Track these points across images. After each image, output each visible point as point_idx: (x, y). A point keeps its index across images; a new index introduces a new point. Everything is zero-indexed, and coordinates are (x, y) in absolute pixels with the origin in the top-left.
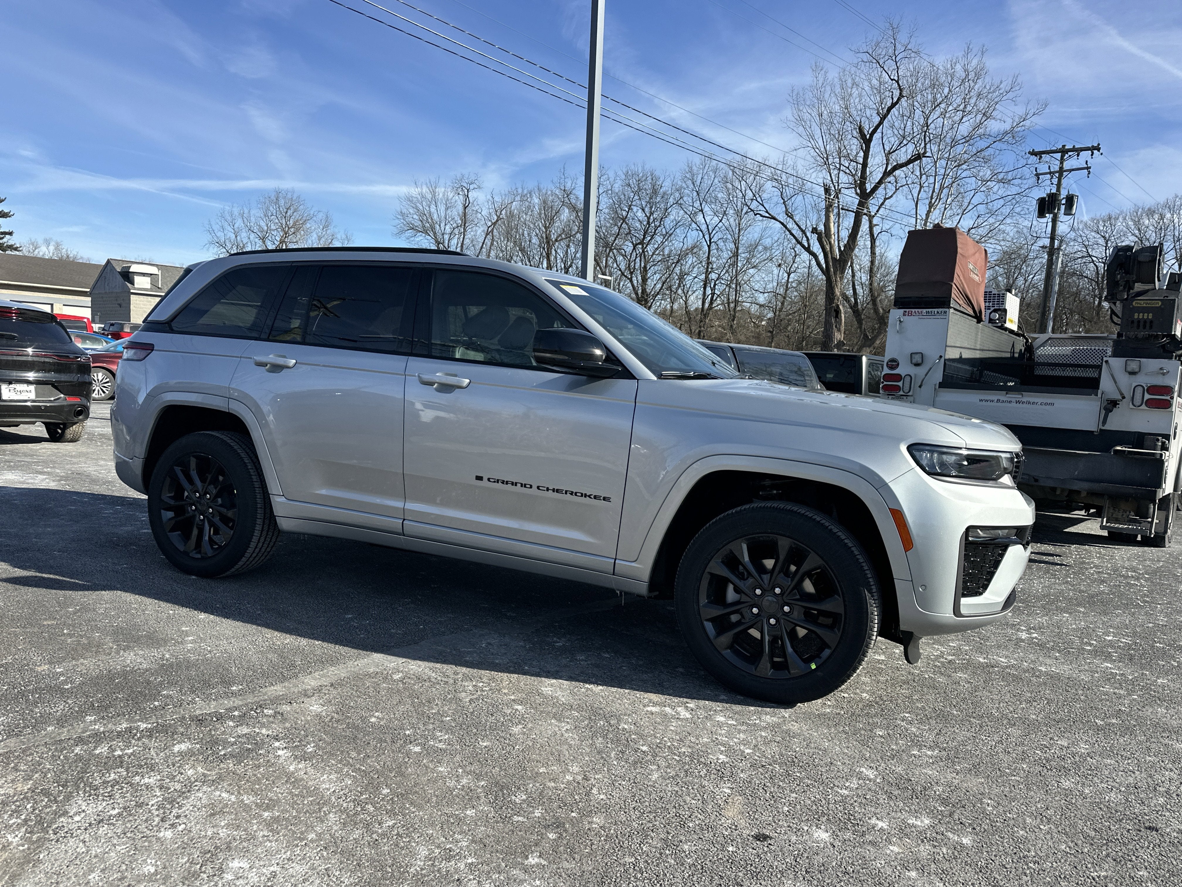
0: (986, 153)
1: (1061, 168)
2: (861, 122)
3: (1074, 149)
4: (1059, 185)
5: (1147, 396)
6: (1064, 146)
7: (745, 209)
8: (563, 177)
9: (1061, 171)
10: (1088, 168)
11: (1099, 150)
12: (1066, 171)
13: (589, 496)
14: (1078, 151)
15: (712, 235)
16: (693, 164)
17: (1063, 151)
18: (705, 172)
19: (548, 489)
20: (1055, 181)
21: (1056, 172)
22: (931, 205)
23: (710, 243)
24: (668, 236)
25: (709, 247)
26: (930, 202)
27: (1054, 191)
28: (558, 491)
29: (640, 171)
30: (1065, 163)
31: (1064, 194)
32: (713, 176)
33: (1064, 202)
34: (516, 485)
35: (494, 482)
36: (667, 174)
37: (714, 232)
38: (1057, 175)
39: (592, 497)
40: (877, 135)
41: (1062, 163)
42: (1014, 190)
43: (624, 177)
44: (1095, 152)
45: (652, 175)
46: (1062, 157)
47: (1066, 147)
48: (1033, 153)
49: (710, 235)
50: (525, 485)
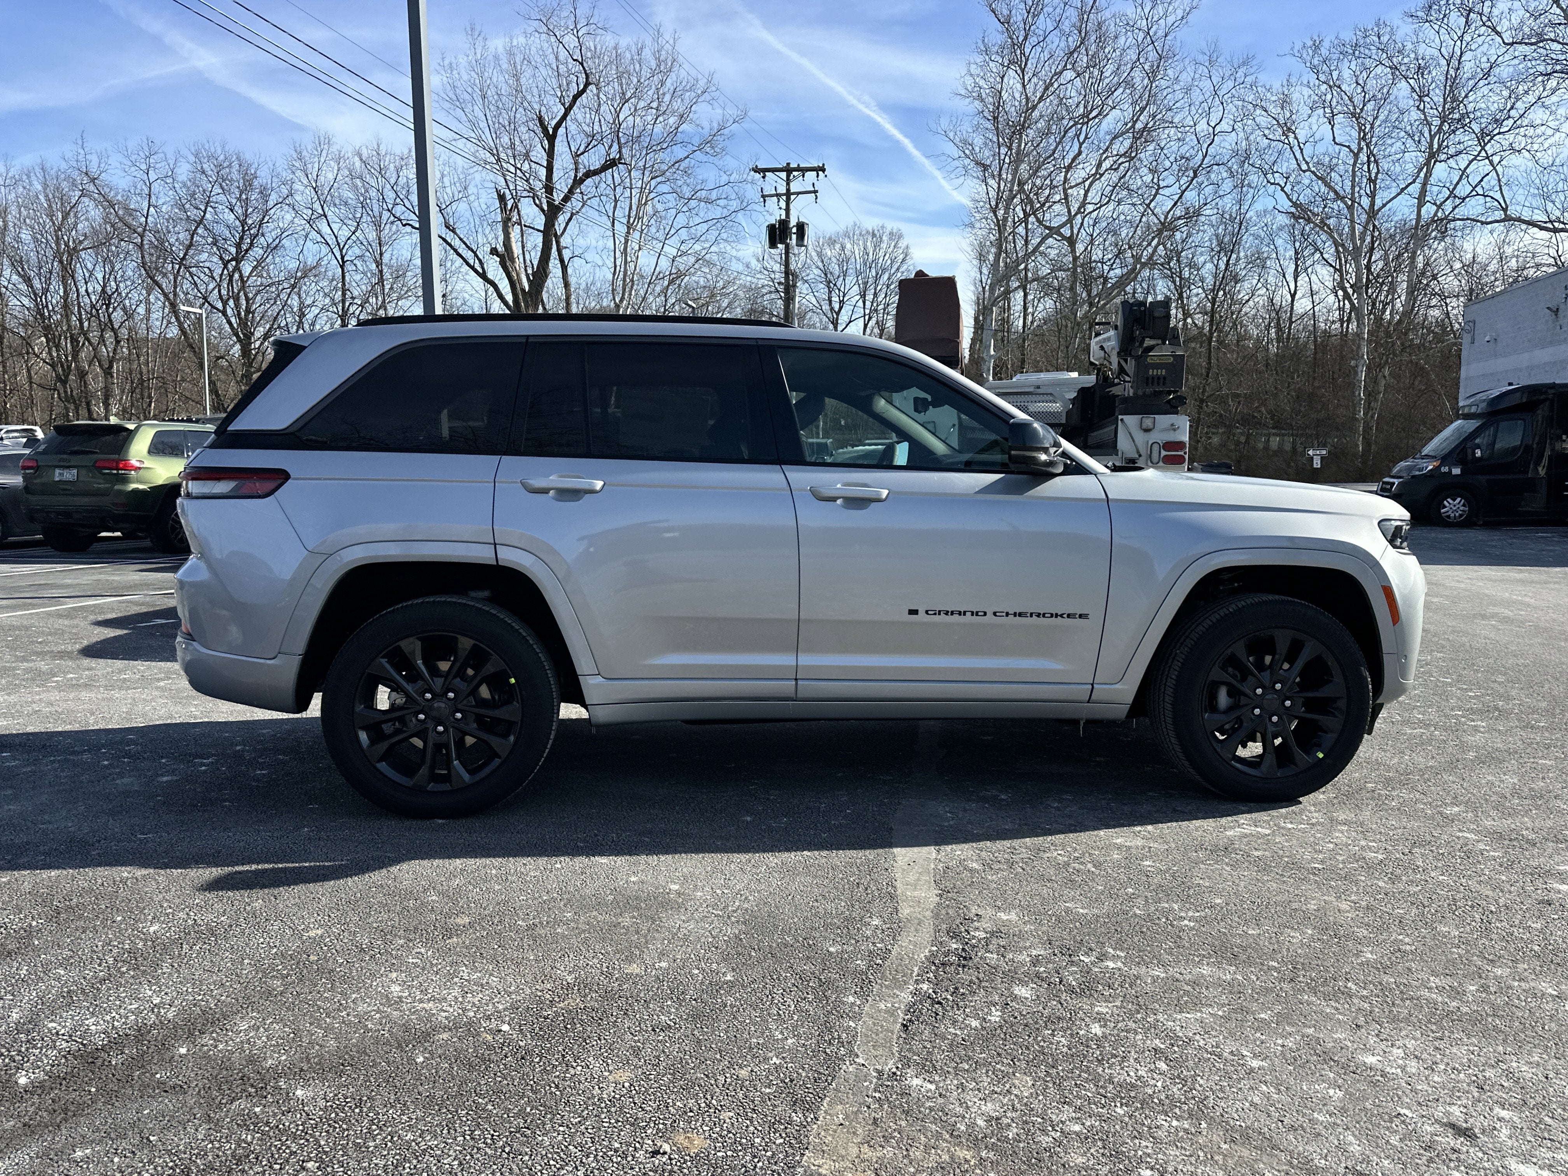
0: (683, 165)
1: (788, 190)
2: (540, 112)
3: (798, 169)
4: (788, 210)
5: (1164, 453)
6: (788, 164)
7: (386, 215)
8: (82, 152)
9: (788, 194)
10: (815, 192)
11: (824, 170)
12: (794, 194)
13: (1061, 616)
14: (803, 170)
15: (344, 251)
16: (303, 147)
17: (788, 170)
18: (322, 160)
19: (1007, 614)
20: (783, 204)
21: (783, 194)
22: (629, 227)
23: (344, 262)
24: (273, 248)
25: (342, 267)
26: (628, 222)
27: (783, 217)
28: (1020, 615)
29: (219, 151)
30: (792, 184)
31: (793, 222)
32: (336, 168)
33: (794, 230)
34: (964, 614)
35: (935, 614)
36: (262, 159)
37: (347, 247)
38: (784, 198)
39: (1065, 616)
40: (561, 131)
41: (788, 184)
42: (718, 213)
43: (192, 159)
44: (820, 173)
45: (238, 158)
46: (788, 176)
47: (792, 166)
48: (756, 170)
49: (341, 251)
50: (977, 612)
